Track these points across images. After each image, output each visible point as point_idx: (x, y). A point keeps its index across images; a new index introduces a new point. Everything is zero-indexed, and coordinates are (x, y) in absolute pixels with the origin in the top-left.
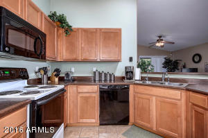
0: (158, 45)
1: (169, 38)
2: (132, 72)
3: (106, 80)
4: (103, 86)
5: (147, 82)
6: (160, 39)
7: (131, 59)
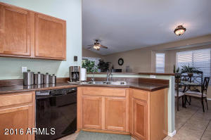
0: (96, 47)
1: (104, 43)
2: (78, 73)
3: (43, 84)
4: (42, 91)
5: (94, 83)
6: (97, 43)
7: (76, 58)
